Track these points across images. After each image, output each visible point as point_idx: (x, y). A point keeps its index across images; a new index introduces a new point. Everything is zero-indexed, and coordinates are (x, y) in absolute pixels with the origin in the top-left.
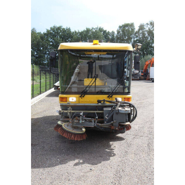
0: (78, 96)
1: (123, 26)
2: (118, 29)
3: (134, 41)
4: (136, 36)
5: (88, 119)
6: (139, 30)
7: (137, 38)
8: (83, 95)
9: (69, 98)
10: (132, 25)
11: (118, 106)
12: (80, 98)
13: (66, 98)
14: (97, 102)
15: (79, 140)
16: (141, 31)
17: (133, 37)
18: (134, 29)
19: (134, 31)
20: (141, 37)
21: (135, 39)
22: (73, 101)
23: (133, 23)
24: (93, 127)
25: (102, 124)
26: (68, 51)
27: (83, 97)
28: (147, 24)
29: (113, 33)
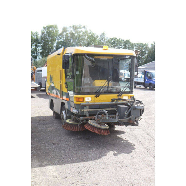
0: (93, 96)
1: (47, 26)
2: (42, 30)
3: (58, 42)
4: (60, 38)
5: (111, 116)
6: (63, 32)
7: (61, 40)
8: (98, 95)
9: (85, 98)
10: (56, 27)
11: (135, 103)
12: (95, 98)
13: (83, 98)
14: (111, 101)
15: (107, 134)
16: (64, 34)
17: (57, 39)
18: (58, 31)
19: (58, 33)
20: (64, 38)
21: (60, 41)
22: (89, 100)
23: (56, 25)
24: (117, 122)
25: (123, 119)
26: (85, 55)
27: (98, 96)
28: (70, 27)
29: (37, 33)
